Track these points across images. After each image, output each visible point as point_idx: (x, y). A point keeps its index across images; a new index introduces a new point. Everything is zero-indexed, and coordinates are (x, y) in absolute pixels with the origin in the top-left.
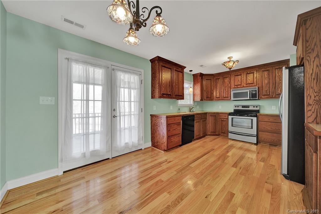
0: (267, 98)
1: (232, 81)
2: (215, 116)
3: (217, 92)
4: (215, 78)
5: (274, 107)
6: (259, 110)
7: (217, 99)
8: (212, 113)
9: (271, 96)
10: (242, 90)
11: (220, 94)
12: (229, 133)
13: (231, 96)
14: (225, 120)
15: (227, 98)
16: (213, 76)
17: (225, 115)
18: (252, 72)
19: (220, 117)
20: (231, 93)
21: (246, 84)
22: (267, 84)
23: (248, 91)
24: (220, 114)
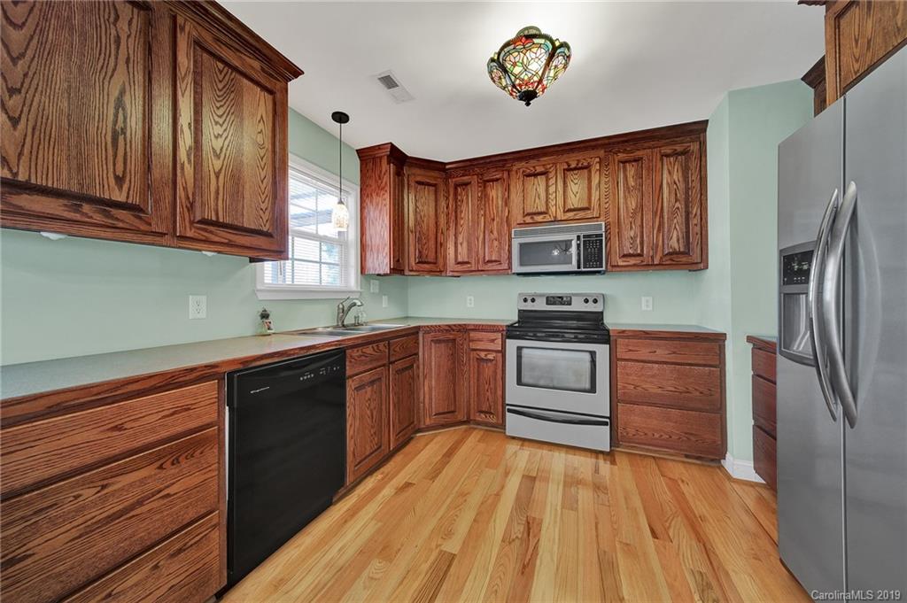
0: (634, 265)
1: (513, 196)
2: (454, 340)
3: (460, 240)
4: (452, 182)
5: (647, 301)
6: (602, 313)
7: (460, 268)
8: (438, 329)
9: (647, 260)
10: (543, 232)
11: (469, 250)
12: (508, 414)
13: (510, 258)
14: (490, 357)
15: (495, 266)
16: (445, 170)
17: (493, 335)
18: (585, 164)
19: (473, 346)
20: (510, 246)
21: (564, 212)
22: (635, 213)
23: (573, 237)
24: (473, 330)
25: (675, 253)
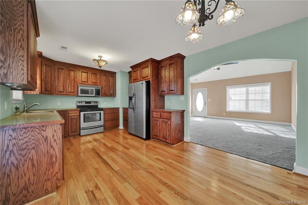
2: (64, 114)
4: (57, 66)
6: (97, 105)
10: (87, 87)
11: (63, 88)
12: (81, 130)
13: (78, 92)
14: (75, 117)
15: (72, 94)
17: (76, 112)
19: (69, 115)
20: (78, 89)
21: (92, 83)
22: (105, 86)
23: (94, 89)
25: (112, 94)
